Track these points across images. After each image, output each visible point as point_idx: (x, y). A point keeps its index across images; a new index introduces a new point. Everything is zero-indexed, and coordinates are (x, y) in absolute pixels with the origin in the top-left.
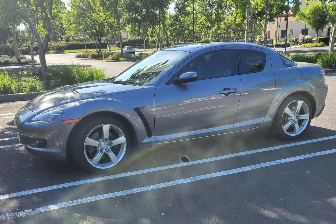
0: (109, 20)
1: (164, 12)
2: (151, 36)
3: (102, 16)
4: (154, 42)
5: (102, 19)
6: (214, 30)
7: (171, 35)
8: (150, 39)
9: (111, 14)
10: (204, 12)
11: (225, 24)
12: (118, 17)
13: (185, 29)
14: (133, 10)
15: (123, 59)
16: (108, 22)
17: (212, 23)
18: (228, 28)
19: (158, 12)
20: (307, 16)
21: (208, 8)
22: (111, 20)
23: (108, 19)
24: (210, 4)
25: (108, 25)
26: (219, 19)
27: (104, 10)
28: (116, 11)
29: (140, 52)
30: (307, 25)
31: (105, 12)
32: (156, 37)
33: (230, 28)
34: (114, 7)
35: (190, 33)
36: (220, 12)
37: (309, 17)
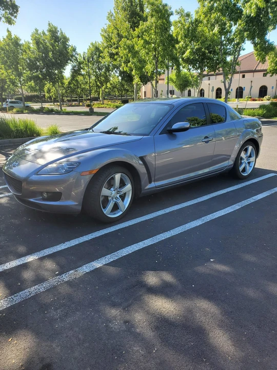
0: (11, 77)
1: (61, 72)
2: (47, 92)
3: (3, 73)
4: (50, 98)
5: (4, 75)
6: (103, 89)
7: (66, 92)
8: (47, 95)
9: (12, 71)
10: (95, 73)
11: (111, 84)
12: (20, 75)
13: (78, 87)
14: (34, 69)
15: (26, 111)
16: (10, 78)
17: (101, 83)
18: (114, 87)
19: (56, 72)
20: (174, 80)
21: (97, 70)
22: (13, 77)
23: (9, 76)
24: (99, 67)
25: (10, 81)
26: (107, 80)
27: (5, 68)
28: (16, 69)
29: (41, 106)
30: (174, 87)
31: (6, 70)
32: (53, 93)
33: (115, 87)
34: (15, 65)
35: (82, 91)
36: (108, 74)
37: (176, 82)
